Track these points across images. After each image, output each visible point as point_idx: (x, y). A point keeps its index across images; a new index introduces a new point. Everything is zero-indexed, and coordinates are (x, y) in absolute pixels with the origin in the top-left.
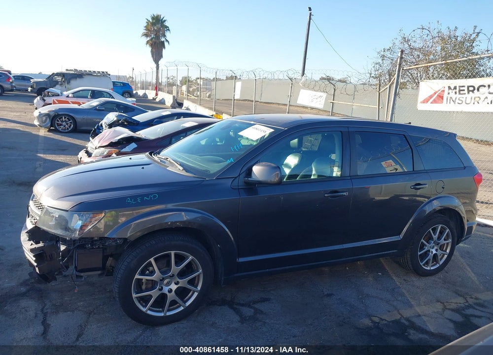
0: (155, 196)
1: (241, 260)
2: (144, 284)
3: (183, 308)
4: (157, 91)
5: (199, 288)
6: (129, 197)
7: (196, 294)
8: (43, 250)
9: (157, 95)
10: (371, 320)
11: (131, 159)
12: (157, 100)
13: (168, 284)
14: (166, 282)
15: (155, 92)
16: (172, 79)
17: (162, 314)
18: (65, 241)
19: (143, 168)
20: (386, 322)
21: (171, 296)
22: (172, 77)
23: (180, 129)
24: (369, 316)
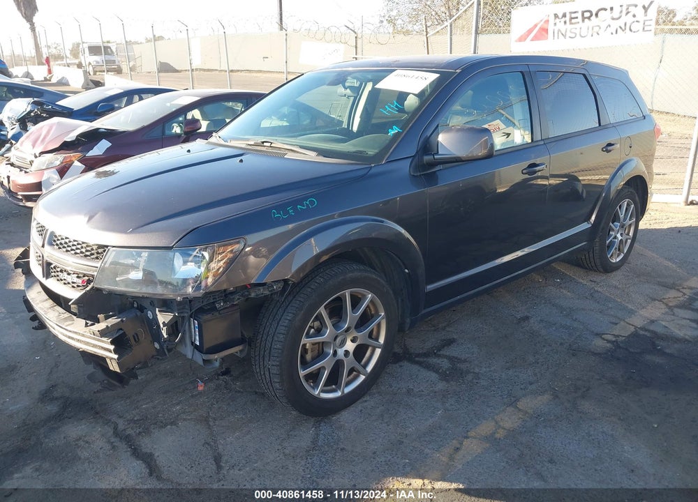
0: (312, 203)
1: (430, 287)
2: (309, 352)
3: (364, 377)
4: (49, 66)
5: (382, 340)
6: (274, 208)
7: (378, 351)
8: (121, 329)
9: (50, 72)
10: (604, 339)
11: (189, 151)
12: (54, 80)
13: (343, 343)
14: (338, 340)
15: (46, 67)
16: (56, 48)
17: (339, 394)
18: (166, 305)
19: (241, 161)
20: (624, 338)
21: (349, 362)
22: (56, 45)
23: (174, 110)
24: (599, 335)
